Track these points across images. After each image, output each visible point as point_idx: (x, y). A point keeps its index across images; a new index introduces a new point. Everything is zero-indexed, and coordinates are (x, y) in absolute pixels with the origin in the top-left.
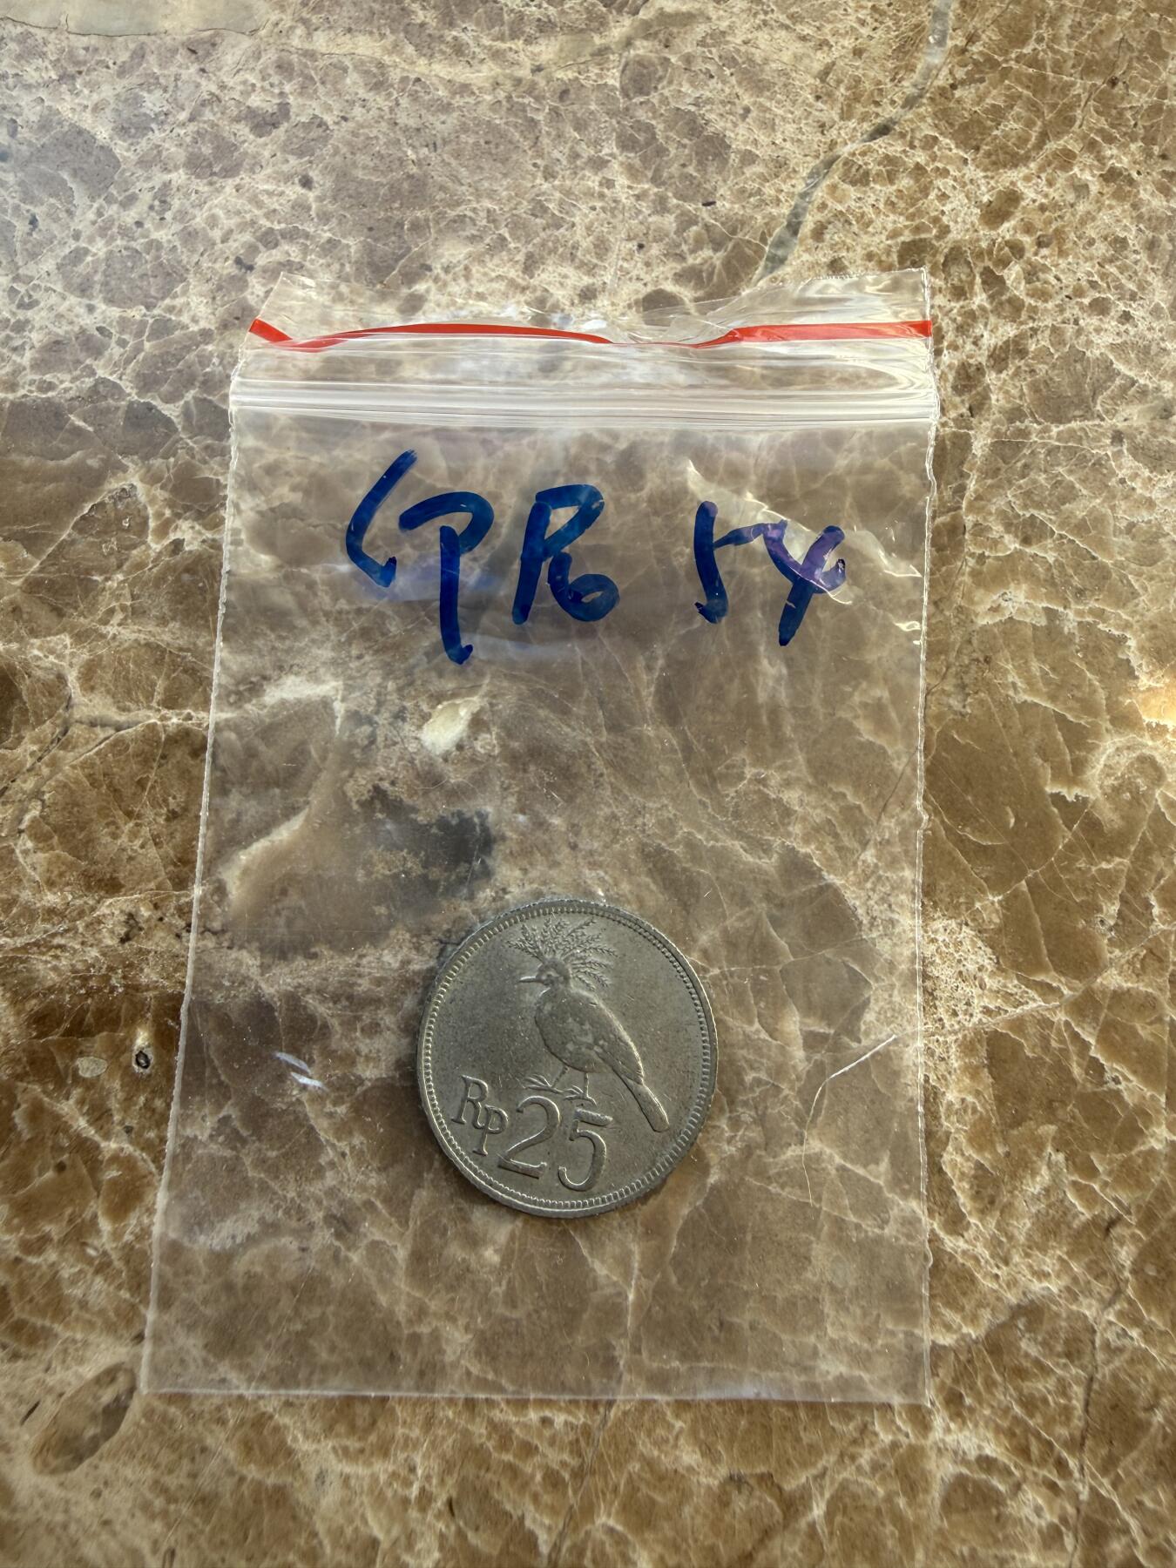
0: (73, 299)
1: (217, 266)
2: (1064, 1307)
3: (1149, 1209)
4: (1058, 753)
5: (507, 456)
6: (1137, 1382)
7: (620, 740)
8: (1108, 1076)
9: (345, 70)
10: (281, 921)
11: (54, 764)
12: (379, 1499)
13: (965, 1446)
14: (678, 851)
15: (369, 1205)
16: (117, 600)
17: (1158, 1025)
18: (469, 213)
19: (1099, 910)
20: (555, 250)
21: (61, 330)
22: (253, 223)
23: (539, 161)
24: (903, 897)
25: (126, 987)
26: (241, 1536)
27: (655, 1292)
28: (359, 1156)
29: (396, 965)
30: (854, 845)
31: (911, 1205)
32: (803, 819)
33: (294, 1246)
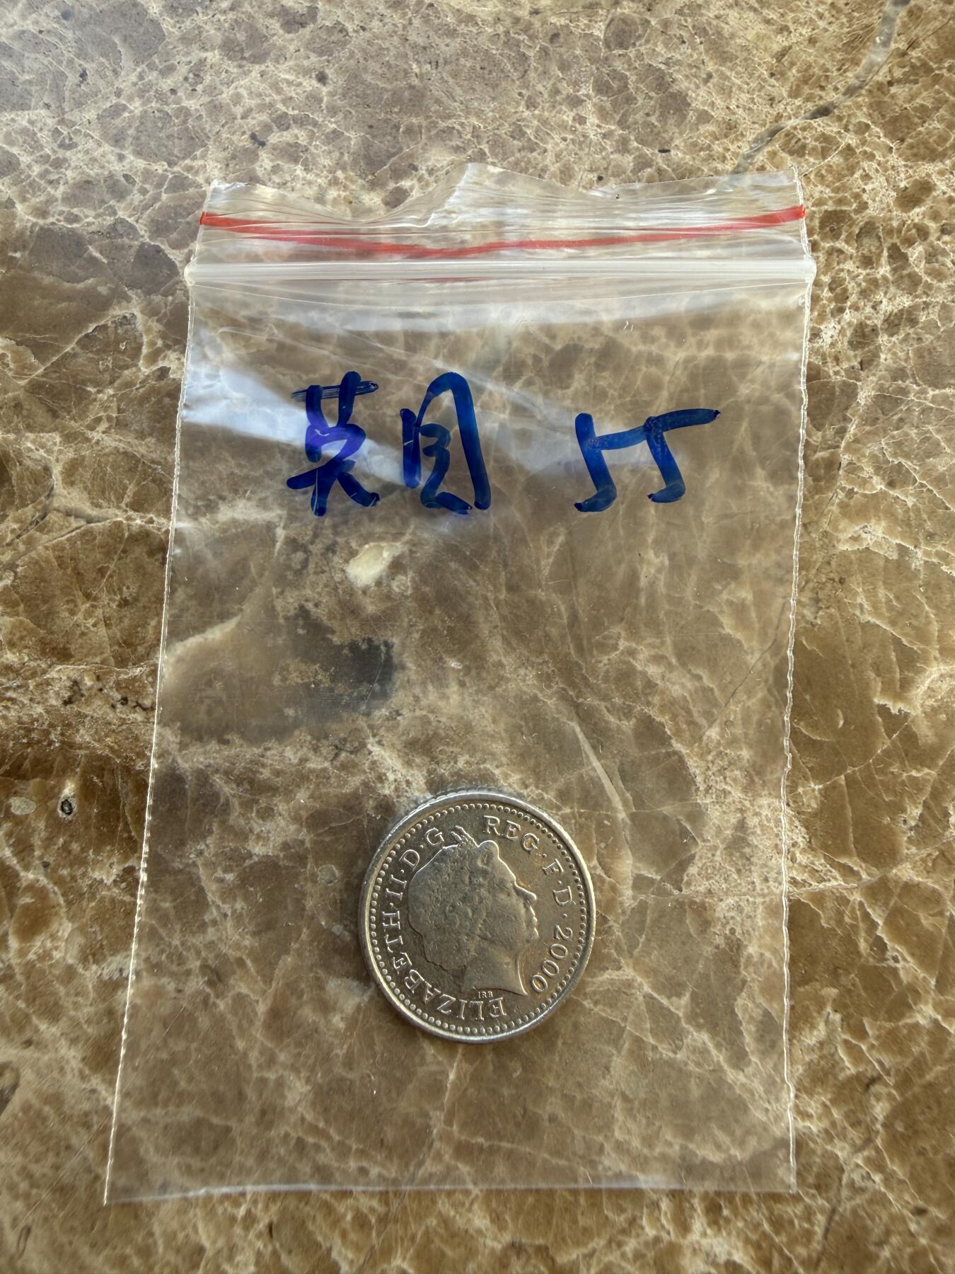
0: (107, 147)
1: (235, 138)
2: (819, 1146)
3: (906, 1073)
4: (890, 670)
6: (873, 1220)
7: (516, 599)
8: (889, 954)
10: (203, 708)
11: (30, 543)
12: (211, 1213)
13: (717, 1250)
14: (549, 702)
15: (241, 963)
16: (105, 411)
17: (939, 918)
18: (457, 127)
19: (904, 810)
20: (526, 170)
21: (93, 172)
22: (271, 105)
23: (524, 92)
24: (737, 773)
25: (63, 742)
26: (89, 1226)
27: (472, 1076)
28: (238, 918)
29: (295, 761)
30: (702, 721)
31: (704, 1037)
32: (663, 692)
33: (171, 987)
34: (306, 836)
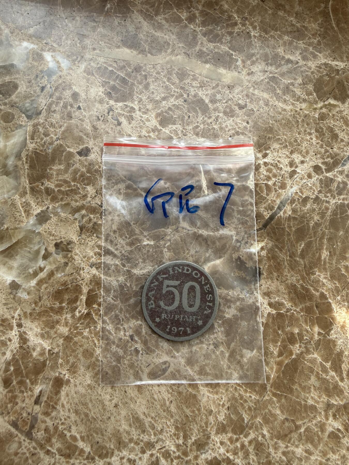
5: (279, 192)
7: (291, 260)
9: (260, 100)
11: (174, 234)
12: (214, 402)
14: (299, 286)
18: (281, 138)
20: (297, 151)
22: (235, 129)
23: (298, 130)
24: (344, 308)
26: (186, 402)
27: (278, 377)
28: (222, 332)
30: (336, 295)
31: (333, 373)
32: (327, 286)
33: (206, 347)
34: (238, 314)
